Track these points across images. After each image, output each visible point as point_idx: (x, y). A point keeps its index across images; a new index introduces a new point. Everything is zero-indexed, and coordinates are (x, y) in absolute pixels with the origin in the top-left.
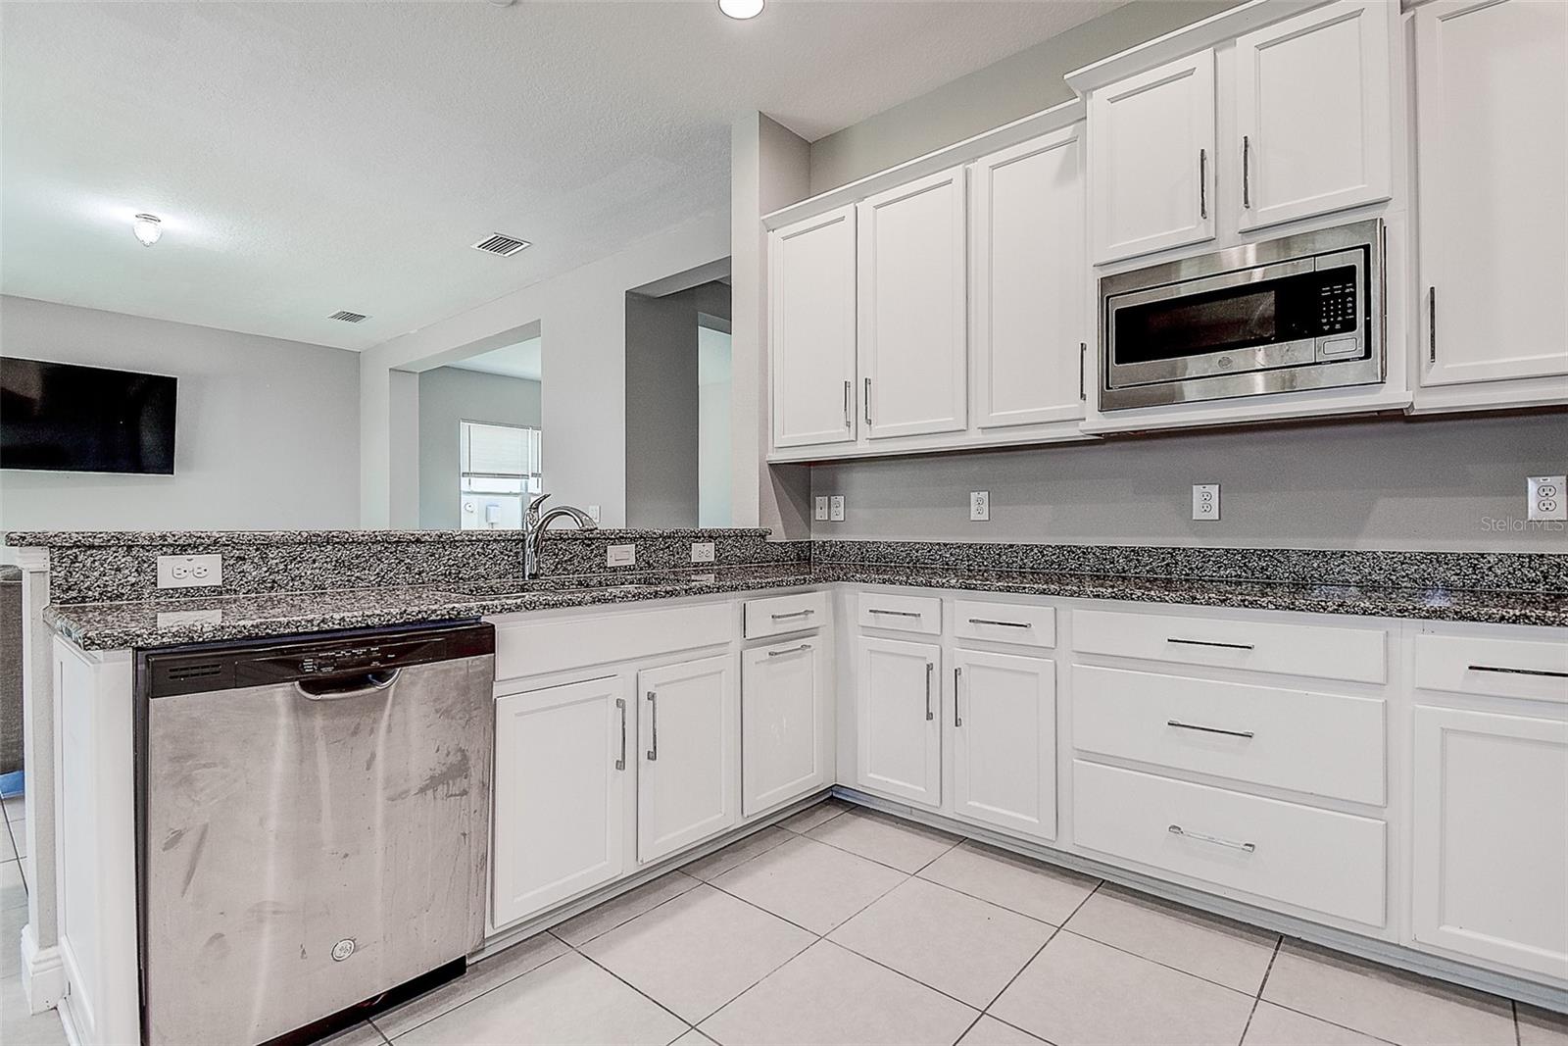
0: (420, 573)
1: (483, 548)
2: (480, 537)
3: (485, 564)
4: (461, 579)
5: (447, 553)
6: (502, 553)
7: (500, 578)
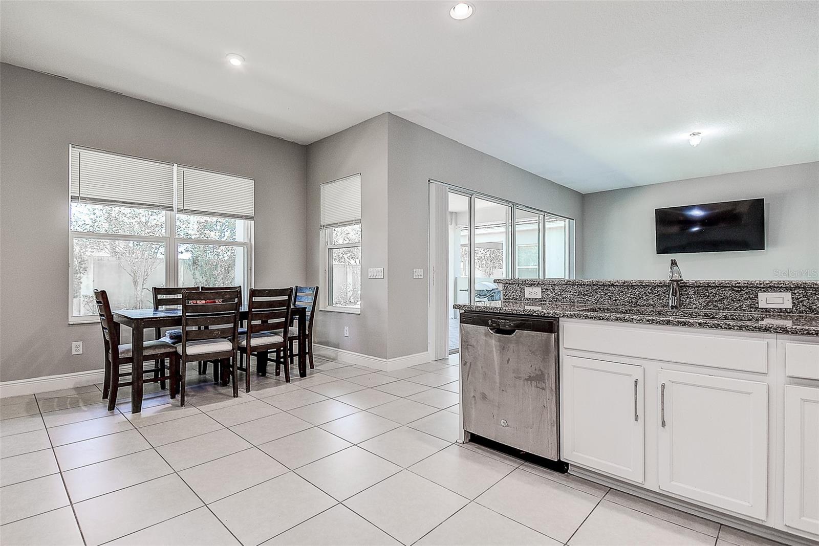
0: (616, 300)
1: (651, 290)
2: (647, 284)
3: (653, 299)
4: (638, 305)
5: (630, 291)
6: (664, 293)
7: (663, 307)
